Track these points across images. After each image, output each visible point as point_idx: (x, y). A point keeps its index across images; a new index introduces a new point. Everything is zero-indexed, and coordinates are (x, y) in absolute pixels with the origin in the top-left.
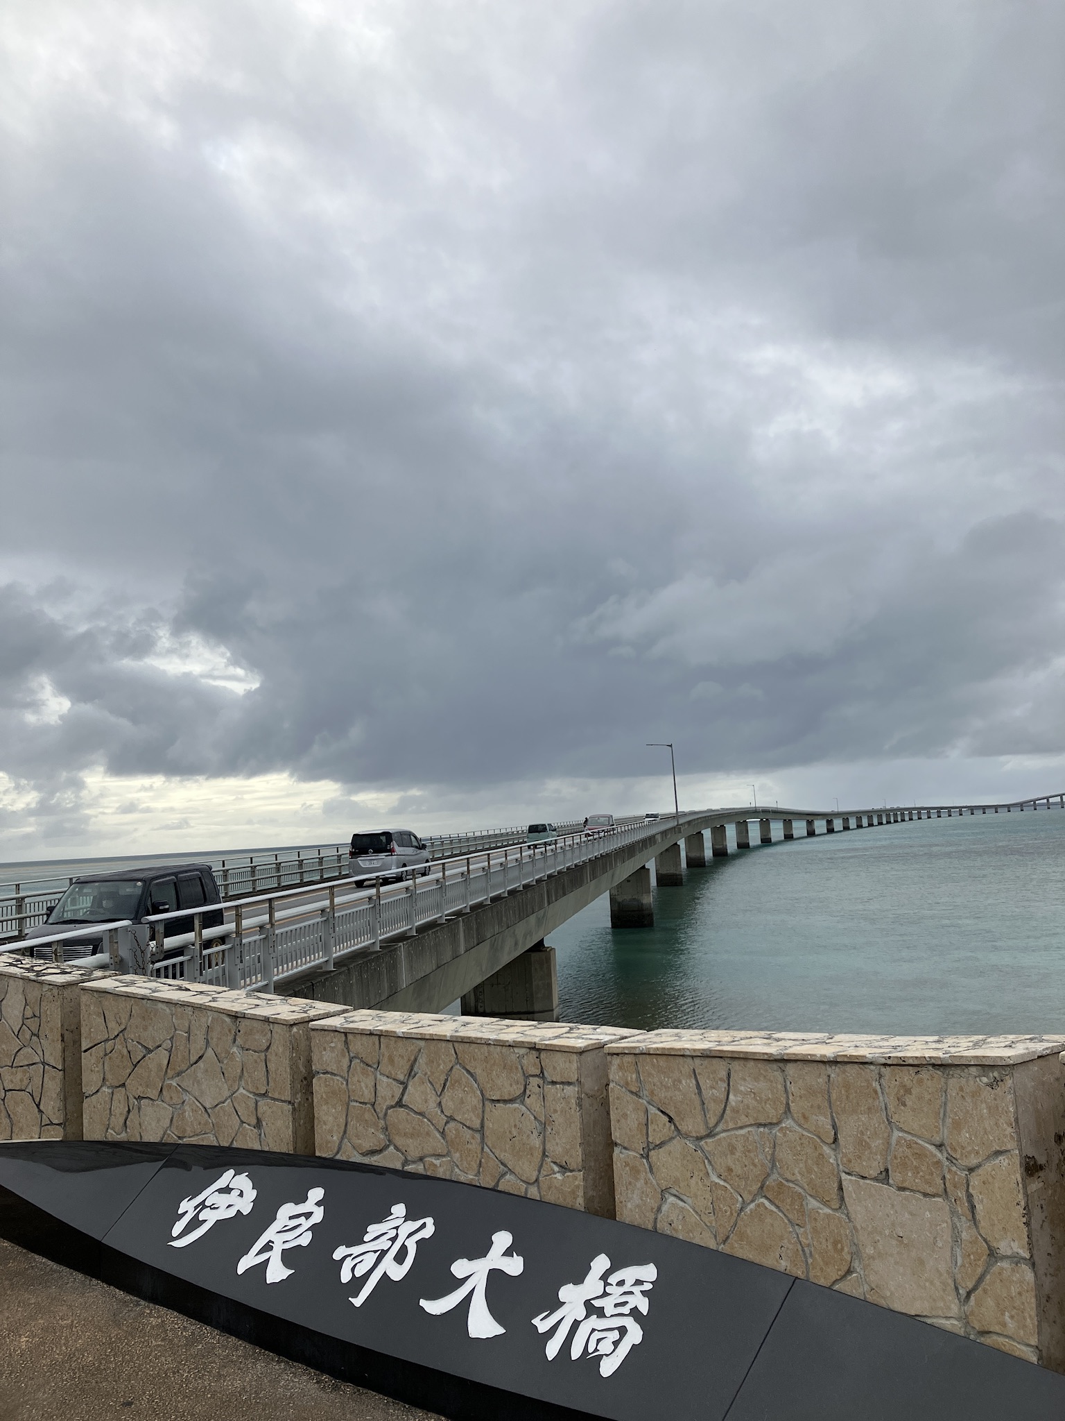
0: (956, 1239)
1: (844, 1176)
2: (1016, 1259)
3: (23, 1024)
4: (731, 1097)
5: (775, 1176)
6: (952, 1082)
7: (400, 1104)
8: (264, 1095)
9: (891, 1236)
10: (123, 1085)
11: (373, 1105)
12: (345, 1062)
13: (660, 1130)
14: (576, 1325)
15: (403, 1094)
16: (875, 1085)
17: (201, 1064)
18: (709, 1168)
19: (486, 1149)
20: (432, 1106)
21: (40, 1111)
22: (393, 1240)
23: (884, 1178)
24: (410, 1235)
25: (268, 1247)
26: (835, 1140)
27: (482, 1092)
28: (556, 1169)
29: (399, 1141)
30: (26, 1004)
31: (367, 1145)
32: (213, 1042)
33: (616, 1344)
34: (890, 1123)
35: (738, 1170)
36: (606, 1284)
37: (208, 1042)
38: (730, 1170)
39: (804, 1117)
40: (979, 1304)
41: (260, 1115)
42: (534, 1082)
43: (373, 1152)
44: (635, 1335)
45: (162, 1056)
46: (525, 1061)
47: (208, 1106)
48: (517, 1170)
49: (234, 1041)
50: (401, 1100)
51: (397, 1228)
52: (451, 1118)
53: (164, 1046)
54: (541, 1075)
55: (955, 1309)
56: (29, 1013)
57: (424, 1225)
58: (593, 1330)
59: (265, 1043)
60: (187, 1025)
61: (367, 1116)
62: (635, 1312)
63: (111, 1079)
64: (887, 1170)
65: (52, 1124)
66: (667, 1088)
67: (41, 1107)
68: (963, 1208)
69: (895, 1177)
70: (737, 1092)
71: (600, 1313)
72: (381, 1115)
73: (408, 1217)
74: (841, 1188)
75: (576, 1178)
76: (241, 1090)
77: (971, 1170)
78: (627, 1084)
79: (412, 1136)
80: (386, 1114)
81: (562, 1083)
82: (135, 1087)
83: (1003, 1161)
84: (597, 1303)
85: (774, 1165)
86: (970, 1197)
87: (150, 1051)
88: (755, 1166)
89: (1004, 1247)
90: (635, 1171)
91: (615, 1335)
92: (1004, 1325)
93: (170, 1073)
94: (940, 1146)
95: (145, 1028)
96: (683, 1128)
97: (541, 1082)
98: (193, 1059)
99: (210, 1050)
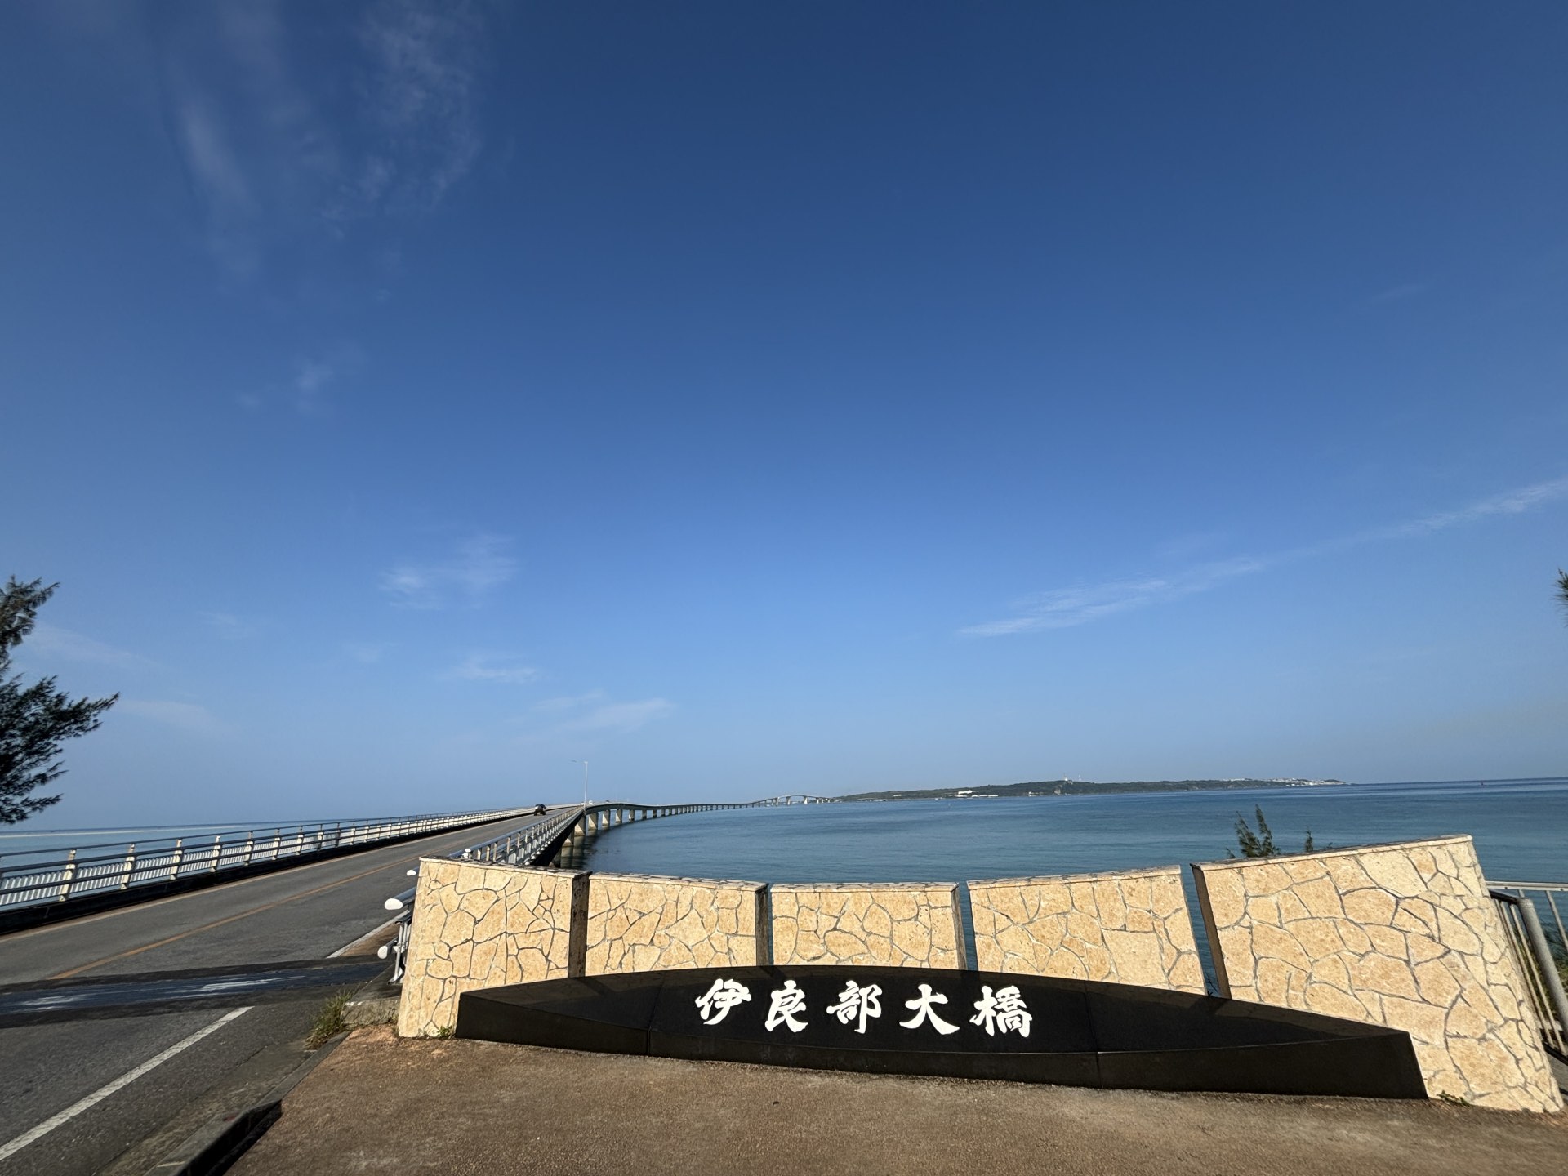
0: (1162, 948)
1: (1103, 931)
2: (1190, 953)
3: (538, 904)
4: (1042, 903)
5: (1068, 935)
6: (1153, 883)
7: (835, 929)
8: (735, 934)
9: (1129, 953)
10: (621, 938)
11: (815, 932)
12: (796, 908)
13: (1002, 922)
14: (994, 1019)
15: (837, 923)
16: (1117, 889)
17: (685, 919)
18: (1031, 938)
19: (894, 946)
20: (857, 929)
21: (548, 961)
22: (860, 998)
23: (1124, 928)
24: (869, 995)
25: (778, 1015)
26: (1099, 914)
27: (890, 916)
28: (940, 951)
29: (833, 949)
30: (542, 891)
31: (811, 955)
32: (695, 906)
33: (1021, 1022)
34: (1125, 904)
35: (1047, 935)
36: (997, 999)
37: (692, 907)
38: (1043, 936)
39: (1081, 907)
40: (1175, 974)
41: (730, 946)
42: (923, 908)
43: (814, 959)
44: (1027, 1017)
45: (655, 918)
46: (918, 898)
47: (690, 945)
48: (914, 955)
49: (712, 904)
50: (836, 926)
51: (858, 992)
52: (870, 934)
53: (656, 911)
54: (928, 905)
55: (1164, 979)
56: (544, 896)
57: (873, 990)
58: (1005, 1019)
59: (737, 903)
60: (676, 897)
61: (811, 938)
62: (1019, 1007)
63: (611, 935)
64: (1125, 925)
65: (558, 968)
66: (1006, 903)
67: (549, 958)
68: (1163, 935)
69: (1130, 927)
70: (1045, 900)
71: (1002, 1011)
72: (822, 936)
73: (860, 986)
74: (1103, 937)
75: (953, 954)
76: (716, 932)
77: (1165, 919)
78: (982, 903)
79: (844, 945)
80: (825, 936)
81: (942, 907)
82: (630, 938)
83: (1180, 912)
84: (998, 1007)
85: (1067, 931)
86: (1166, 929)
87: (644, 915)
88: (1057, 932)
89: (1183, 948)
90: (989, 946)
91: (1018, 1019)
92: (1187, 981)
93: (660, 927)
94: (1149, 911)
95: (642, 901)
96: (1015, 920)
97: (928, 908)
98: (679, 918)
99: (693, 911)
